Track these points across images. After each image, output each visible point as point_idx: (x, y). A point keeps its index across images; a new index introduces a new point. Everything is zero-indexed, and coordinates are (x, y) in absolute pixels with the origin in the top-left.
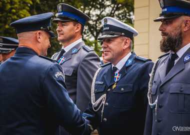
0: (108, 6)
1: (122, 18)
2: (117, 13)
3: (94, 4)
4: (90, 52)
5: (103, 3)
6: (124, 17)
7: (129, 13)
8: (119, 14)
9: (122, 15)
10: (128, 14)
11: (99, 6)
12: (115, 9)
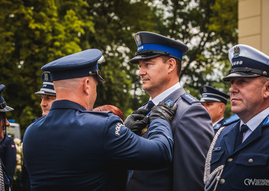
0: (195, 35)
1: (215, 53)
2: (208, 45)
3: (175, 32)
4: (193, 105)
5: (187, 30)
6: (219, 52)
7: (226, 45)
8: (211, 47)
9: (217, 48)
10: (224, 47)
11: (181, 36)
12: (205, 39)
